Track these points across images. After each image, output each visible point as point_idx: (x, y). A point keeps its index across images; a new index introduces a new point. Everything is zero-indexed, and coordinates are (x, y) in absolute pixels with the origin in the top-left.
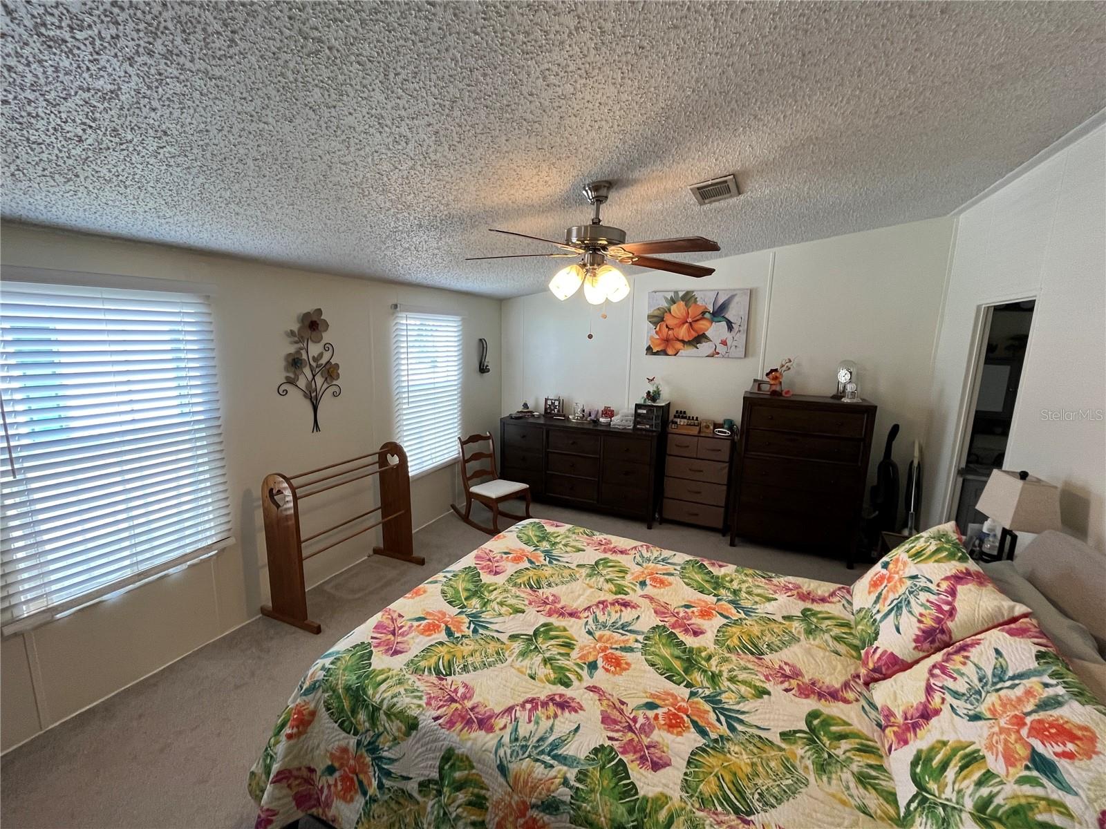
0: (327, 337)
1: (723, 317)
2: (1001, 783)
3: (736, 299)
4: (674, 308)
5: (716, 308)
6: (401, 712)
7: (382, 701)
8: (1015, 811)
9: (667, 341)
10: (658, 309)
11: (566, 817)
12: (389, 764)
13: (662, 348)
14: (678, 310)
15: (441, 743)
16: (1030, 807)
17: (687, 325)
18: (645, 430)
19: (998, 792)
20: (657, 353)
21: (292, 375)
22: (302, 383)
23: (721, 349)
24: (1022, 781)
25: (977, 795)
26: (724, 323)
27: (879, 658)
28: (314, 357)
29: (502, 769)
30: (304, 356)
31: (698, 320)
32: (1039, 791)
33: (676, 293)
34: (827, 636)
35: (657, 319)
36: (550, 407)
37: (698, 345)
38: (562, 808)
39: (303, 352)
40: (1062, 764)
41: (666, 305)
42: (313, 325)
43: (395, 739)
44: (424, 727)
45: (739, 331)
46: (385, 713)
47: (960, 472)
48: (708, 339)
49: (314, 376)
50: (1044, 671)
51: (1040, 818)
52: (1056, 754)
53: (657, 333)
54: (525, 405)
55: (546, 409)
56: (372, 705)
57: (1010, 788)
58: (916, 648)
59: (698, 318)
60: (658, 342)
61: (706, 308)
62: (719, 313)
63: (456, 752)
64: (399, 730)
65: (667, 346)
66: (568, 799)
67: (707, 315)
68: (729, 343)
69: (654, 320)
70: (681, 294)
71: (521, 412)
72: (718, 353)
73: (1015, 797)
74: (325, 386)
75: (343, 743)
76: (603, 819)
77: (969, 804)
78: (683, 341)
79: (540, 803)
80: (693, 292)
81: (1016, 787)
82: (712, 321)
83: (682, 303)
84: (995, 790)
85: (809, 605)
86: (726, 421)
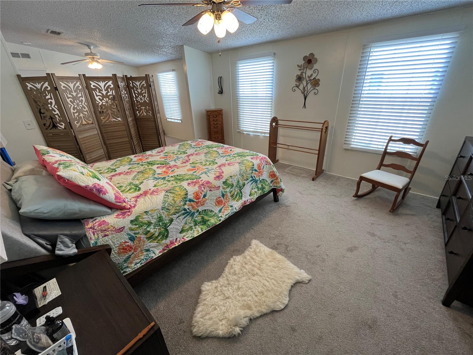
0: (316, 66)
21: (298, 84)
22: (301, 87)
28: (308, 76)
30: (304, 76)
34: (125, 185)
39: (304, 74)
42: (310, 61)
49: (307, 84)
74: (312, 89)
85: (141, 192)
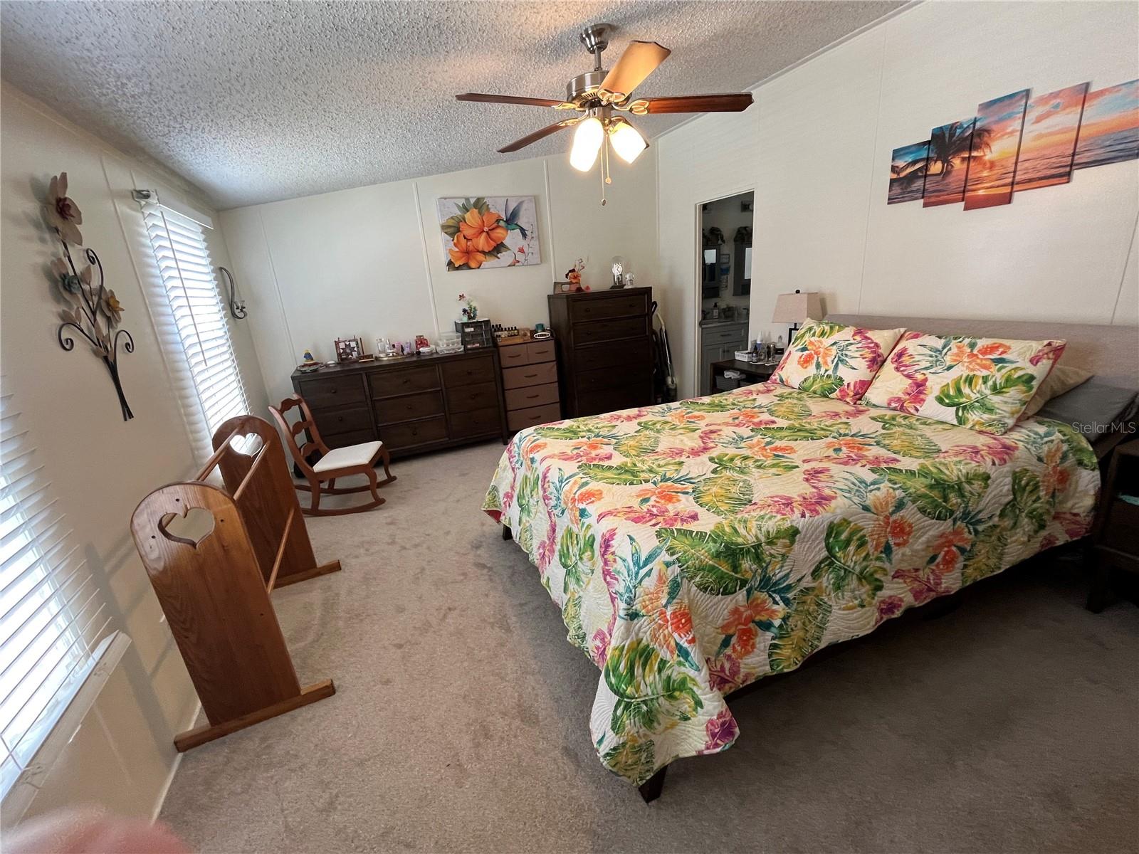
1: (516, 224)
2: (993, 376)
3: (525, 206)
4: (468, 216)
5: (509, 215)
6: (778, 532)
7: (757, 537)
8: (1007, 381)
9: (467, 253)
10: (452, 218)
11: (910, 503)
12: (787, 579)
13: (464, 260)
14: (472, 218)
15: (822, 526)
16: (1010, 376)
17: (484, 234)
18: (477, 348)
19: (996, 380)
20: (457, 269)
23: (520, 257)
24: (999, 370)
25: (989, 387)
26: (518, 231)
27: (855, 388)
29: (866, 508)
31: (493, 229)
32: (1007, 369)
33: (467, 199)
35: (453, 229)
36: (344, 352)
37: (499, 255)
38: (905, 501)
40: (1004, 356)
41: (458, 213)
43: (783, 555)
44: (803, 528)
45: (533, 238)
46: (768, 543)
47: (700, 324)
48: (507, 249)
50: (950, 340)
51: (1016, 376)
52: (1000, 355)
53: (455, 245)
54: (308, 356)
55: (339, 355)
56: (752, 546)
57: (998, 375)
58: (871, 371)
59: (494, 226)
60: (459, 254)
61: (499, 216)
62: (511, 220)
63: (835, 522)
64: (785, 546)
65: (468, 259)
66: (903, 494)
67: (502, 223)
68: (525, 250)
69: (450, 230)
70: (472, 201)
71: (305, 365)
72: (518, 262)
73: (1003, 376)
75: (731, 606)
76: (922, 489)
77: (988, 392)
78: (483, 252)
79: (894, 508)
80: (484, 198)
81: (999, 373)
82: (507, 229)
83: (476, 211)
84: (994, 379)
86: (537, 326)
